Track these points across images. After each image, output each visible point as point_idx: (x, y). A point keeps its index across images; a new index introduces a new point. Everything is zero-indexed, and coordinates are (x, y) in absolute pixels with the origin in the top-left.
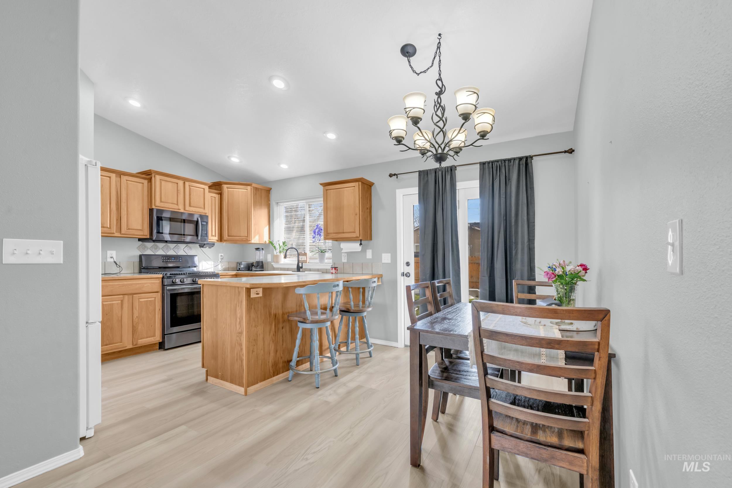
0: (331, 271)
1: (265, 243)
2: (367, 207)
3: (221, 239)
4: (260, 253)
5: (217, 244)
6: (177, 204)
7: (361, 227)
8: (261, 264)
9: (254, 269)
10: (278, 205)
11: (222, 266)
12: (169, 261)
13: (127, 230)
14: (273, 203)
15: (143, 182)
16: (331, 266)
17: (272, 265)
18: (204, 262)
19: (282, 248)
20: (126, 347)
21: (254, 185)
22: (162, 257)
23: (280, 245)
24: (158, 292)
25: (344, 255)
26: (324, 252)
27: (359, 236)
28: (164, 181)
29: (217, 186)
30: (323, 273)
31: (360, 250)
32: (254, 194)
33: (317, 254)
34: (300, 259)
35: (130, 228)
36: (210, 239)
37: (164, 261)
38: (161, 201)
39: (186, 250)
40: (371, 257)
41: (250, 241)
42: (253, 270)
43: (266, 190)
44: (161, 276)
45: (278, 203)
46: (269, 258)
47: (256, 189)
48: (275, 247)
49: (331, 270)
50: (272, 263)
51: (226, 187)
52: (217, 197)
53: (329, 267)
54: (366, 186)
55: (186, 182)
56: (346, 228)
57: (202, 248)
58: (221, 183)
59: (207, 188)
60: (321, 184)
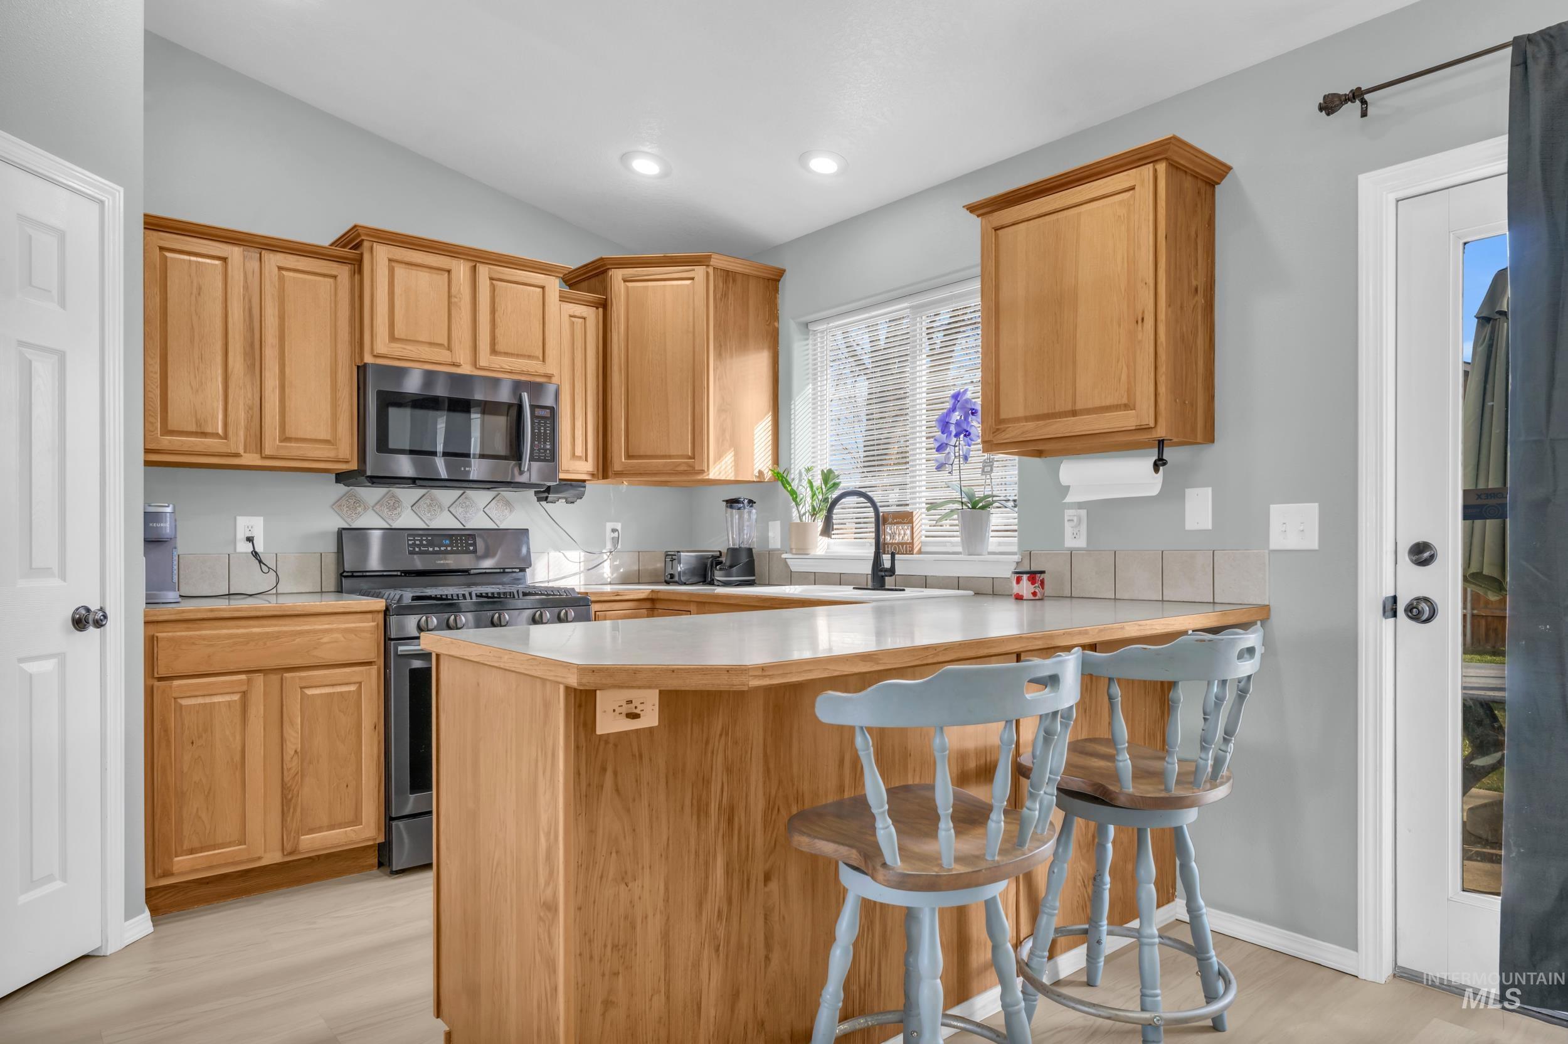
0: (1016, 589)
1: (760, 481)
2: (1194, 283)
3: (604, 469)
4: (741, 517)
5: (594, 488)
6: (449, 348)
7: (1162, 379)
8: (744, 559)
9: (719, 576)
10: (808, 334)
11: (614, 569)
12: (431, 549)
13: (281, 441)
14: (788, 325)
15: (334, 273)
16: (1012, 568)
17: (786, 562)
18: (557, 554)
19: (820, 497)
20: (260, 858)
21: (717, 261)
22: (409, 535)
23: (814, 484)
24: (369, 663)
25: (1075, 519)
26: (983, 508)
27: (1152, 424)
28: (404, 266)
29: (593, 280)
30: (980, 598)
31: (1155, 491)
32: (719, 295)
33: (955, 516)
34: (888, 537)
35: (293, 436)
36: (567, 472)
37: (417, 549)
38: (393, 338)
39: (493, 511)
40: (1208, 525)
41: (702, 472)
42: (716, 583)
43: (764, 279)
44: (379, 604)
45: (807, 325)
46: (775, 537)
47: (727, 276)
48: (793, 493)
49: (1014, 582)
50: (784, 556)
51: (620, 278)
52: (591, 314)
53: (1004, 570)
54: (1188, 183)
55: (478, 264)
56: (1089, 392)
57: (544, 503)
58: (604, 265)
59: (554, 285)
60: (972, 209)
